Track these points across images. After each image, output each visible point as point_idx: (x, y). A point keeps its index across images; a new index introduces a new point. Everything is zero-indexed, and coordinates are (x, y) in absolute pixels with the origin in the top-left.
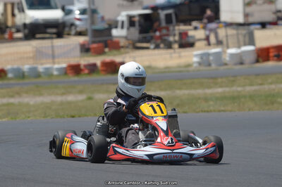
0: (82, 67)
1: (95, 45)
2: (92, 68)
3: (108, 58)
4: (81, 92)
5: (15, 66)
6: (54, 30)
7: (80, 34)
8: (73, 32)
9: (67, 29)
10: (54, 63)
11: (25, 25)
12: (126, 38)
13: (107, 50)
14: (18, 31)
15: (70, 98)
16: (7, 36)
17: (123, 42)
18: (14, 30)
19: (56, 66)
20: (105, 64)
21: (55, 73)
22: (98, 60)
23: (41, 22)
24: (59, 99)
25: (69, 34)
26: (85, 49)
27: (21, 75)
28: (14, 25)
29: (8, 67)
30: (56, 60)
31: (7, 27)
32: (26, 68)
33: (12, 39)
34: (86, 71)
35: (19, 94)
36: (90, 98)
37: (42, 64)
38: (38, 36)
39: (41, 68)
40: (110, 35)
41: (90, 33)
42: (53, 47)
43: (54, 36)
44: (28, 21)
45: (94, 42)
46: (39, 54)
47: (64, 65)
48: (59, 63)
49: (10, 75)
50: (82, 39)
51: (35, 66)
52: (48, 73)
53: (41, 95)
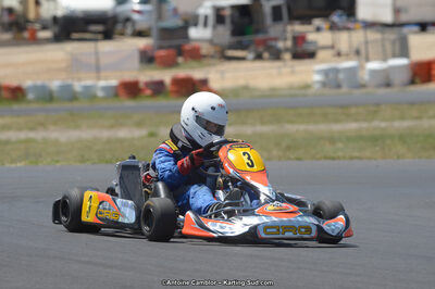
0: (141, 85)
1: (162, 53)
2: (158, 88)
3: (181, 73)
4: (139, 124)
5: (39, 82)
6: (99, 28)
7: (140, 34)
8: (129, 30)
9: (119, 27)
10: (99, 78)
11: (55, 19)
12: (211, 42)
13: (180, 60)
14: (44, 28)
15: (123, 133)
16: (26, 35)
17: (205, 49)
18: (37, 26)
19: (102, 83)
20: (177, 82)
21: (100, 94)
22: (166, 76)
23: (81, 15)
24: (105, 134)
25: (122, 34)
26: (147, 58)
27: (47, 96)
28: (38, 19)
29: (27, 83)
30: (103, 74)
31: (28, 21)
32: (55, 84)
33: (34, 40)
34: (148, 92)
35: (43, 125)
36: (152, 135)
37: (79, 80)
38: (75, 35)
39: (78, 86)
40: (186, 37)
41: (154, 32)
42: (97, 53)
43: (100, 36)
44: (60, 13)
45: (161, 48)
46: (76, 65)
47: (114, 82)
48: (106, 79)
49: (30, 96)
50: (142, 43)
51: (69, 82)
52: (89, 94)
53: (77, 127)
